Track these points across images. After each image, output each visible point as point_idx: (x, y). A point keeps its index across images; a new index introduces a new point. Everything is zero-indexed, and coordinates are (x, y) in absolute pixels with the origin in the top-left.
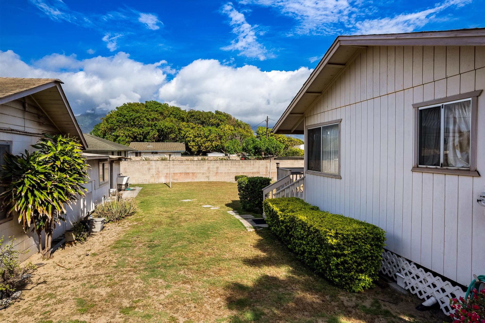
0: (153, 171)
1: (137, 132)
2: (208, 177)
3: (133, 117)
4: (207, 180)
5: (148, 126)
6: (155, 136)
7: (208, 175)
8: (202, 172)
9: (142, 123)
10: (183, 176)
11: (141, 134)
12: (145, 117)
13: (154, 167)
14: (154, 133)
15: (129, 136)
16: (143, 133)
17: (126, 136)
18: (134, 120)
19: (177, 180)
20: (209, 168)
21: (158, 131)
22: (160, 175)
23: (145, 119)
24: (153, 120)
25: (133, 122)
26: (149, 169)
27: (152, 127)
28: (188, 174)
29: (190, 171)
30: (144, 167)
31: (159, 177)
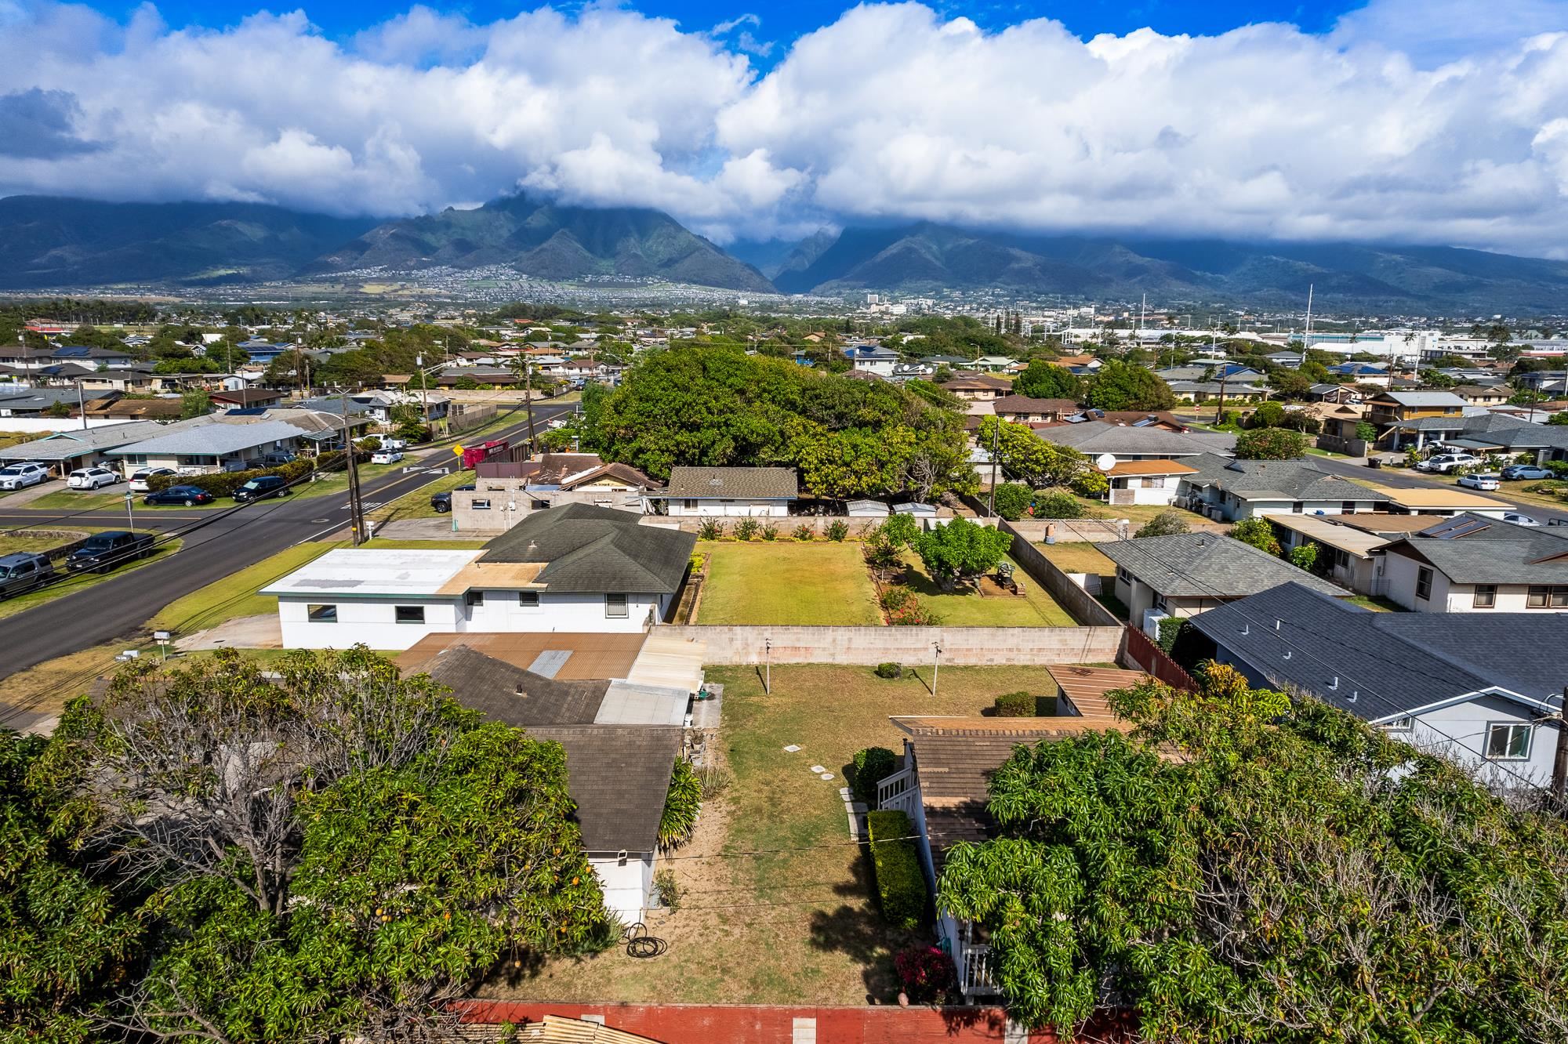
0: (738, 644)
1: (686, 443)
2: (833, 655)
3: (677, 404)
4: (830, 661)
5: (712, 425)
6: (728, 451)
7: (832, 651)
8: (822, 645)
9: (696, 418)
10: (789, 652)
11: (694, 447)
12: (705, 403)
13: (739, 637)
14: (727, 446)
15: (668, 450)
16: (699, 443)
17: (663, 452)
18: (678, 411)
19: (778, 658)
20: (834, 641)
21: (735, 438)
22: (750, 649)
23: (704, 410)
24: (721, 412)
25: (677, 414)
26: (731, 640)
27: (719, 428)
28: (797, 649)
29: (801, 644)
30: (724, 636)
31: (747, 654)
